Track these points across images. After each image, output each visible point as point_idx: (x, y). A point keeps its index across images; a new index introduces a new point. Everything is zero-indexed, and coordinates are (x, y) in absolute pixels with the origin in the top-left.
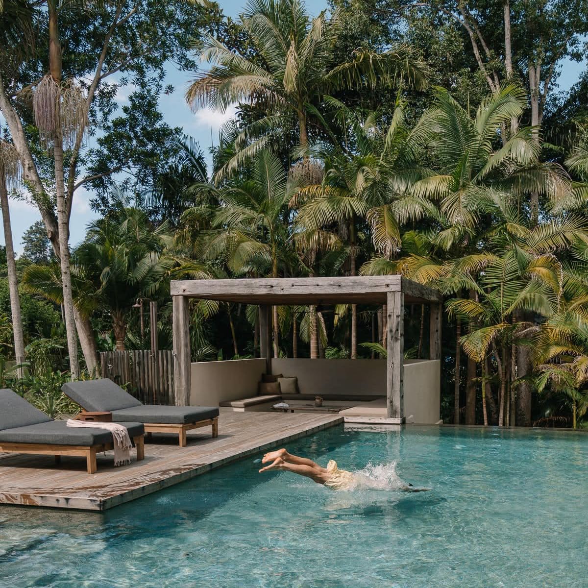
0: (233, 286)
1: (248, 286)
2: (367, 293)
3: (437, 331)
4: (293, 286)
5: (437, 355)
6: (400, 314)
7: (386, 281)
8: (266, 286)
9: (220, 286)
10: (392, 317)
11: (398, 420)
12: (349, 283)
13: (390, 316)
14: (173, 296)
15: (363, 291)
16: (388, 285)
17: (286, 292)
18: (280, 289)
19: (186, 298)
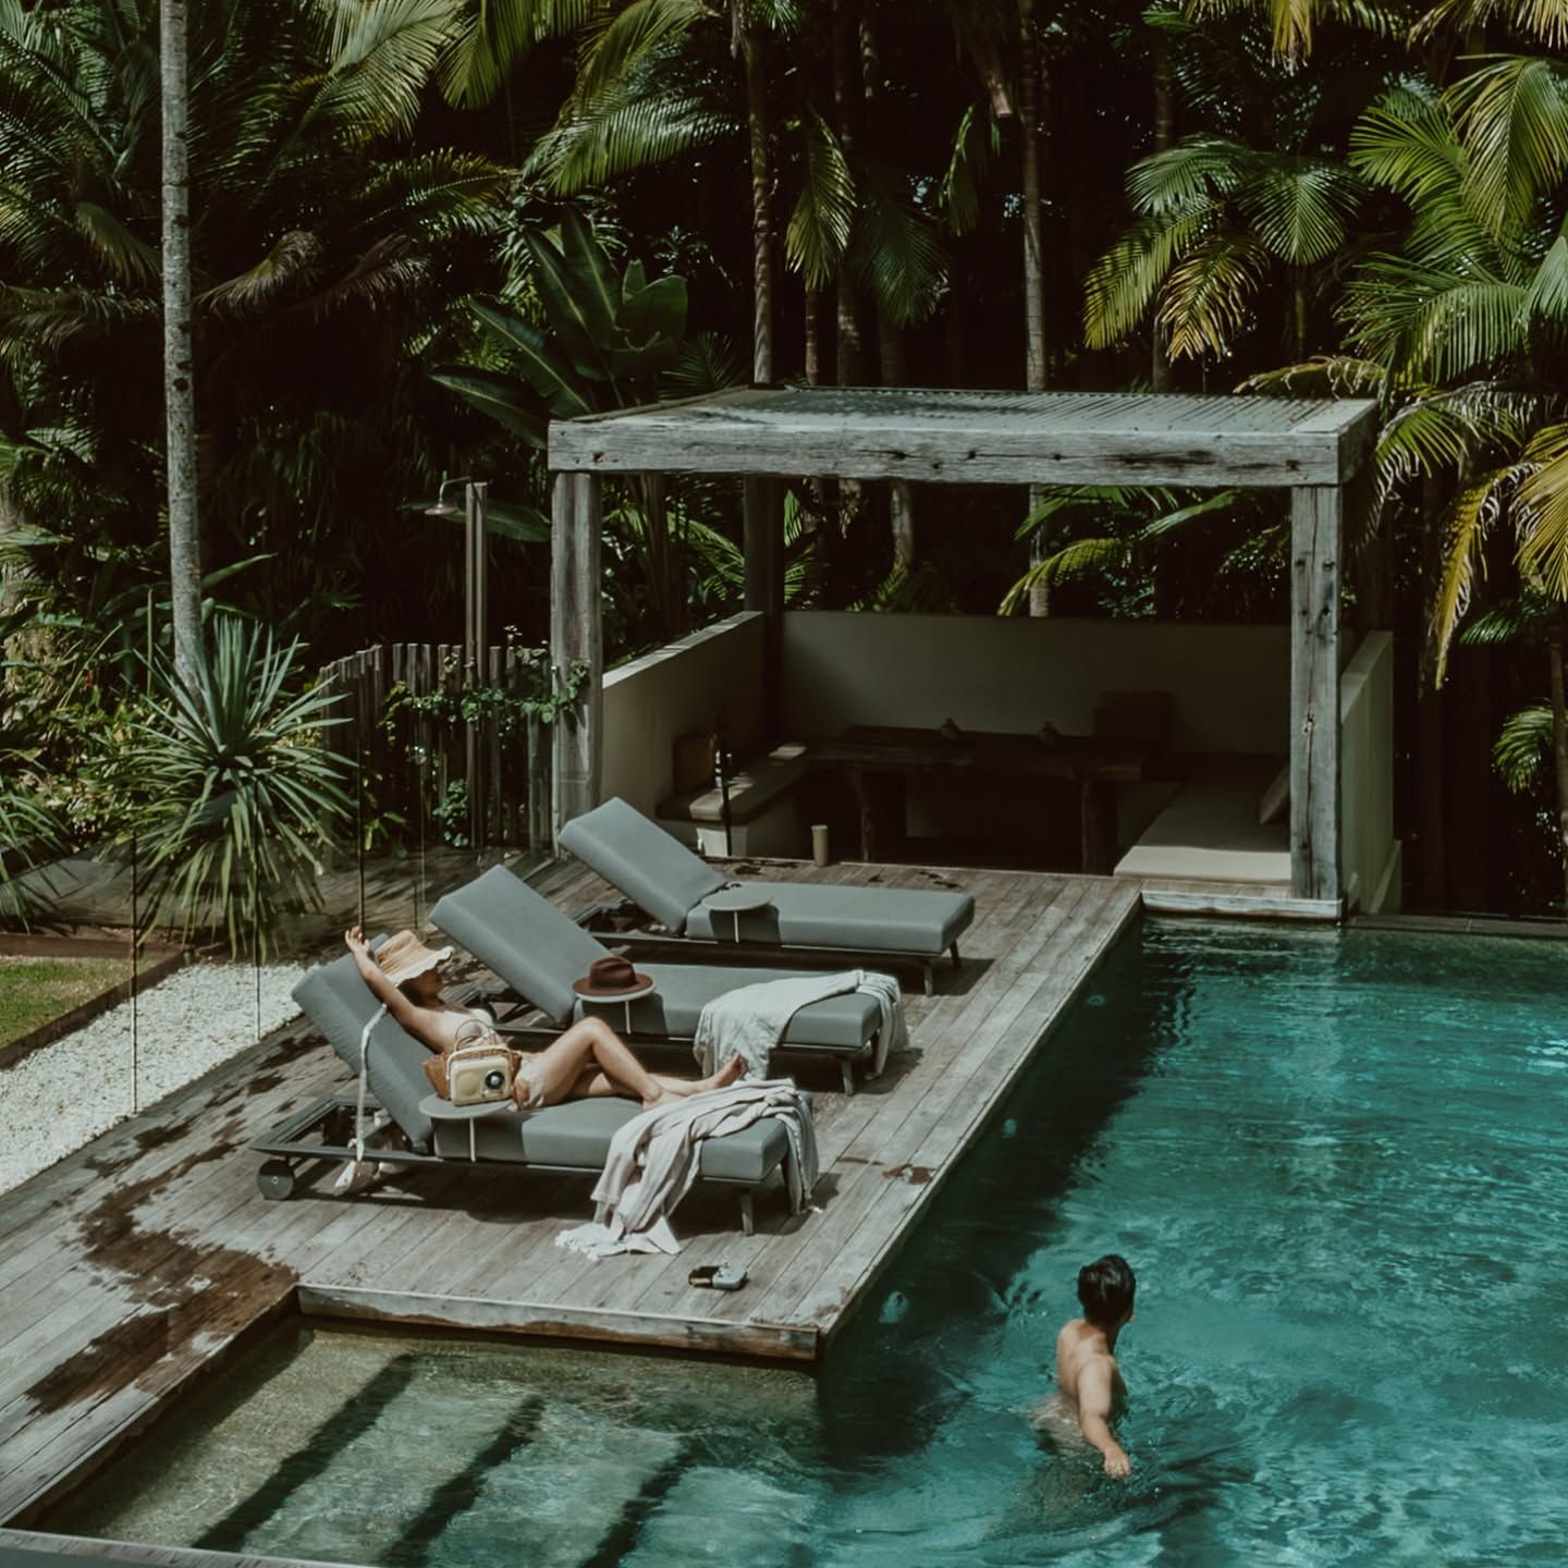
4: (973, 455)
6: (1334, 559)
7: (1290, 450)
8: (879, 454)
10: (1308, 568)
11: (1328, 907)
13: (1301, 563)
14: (556, 472)
16: (1293, 465)
17: (948, 476)
18: (928, 468)
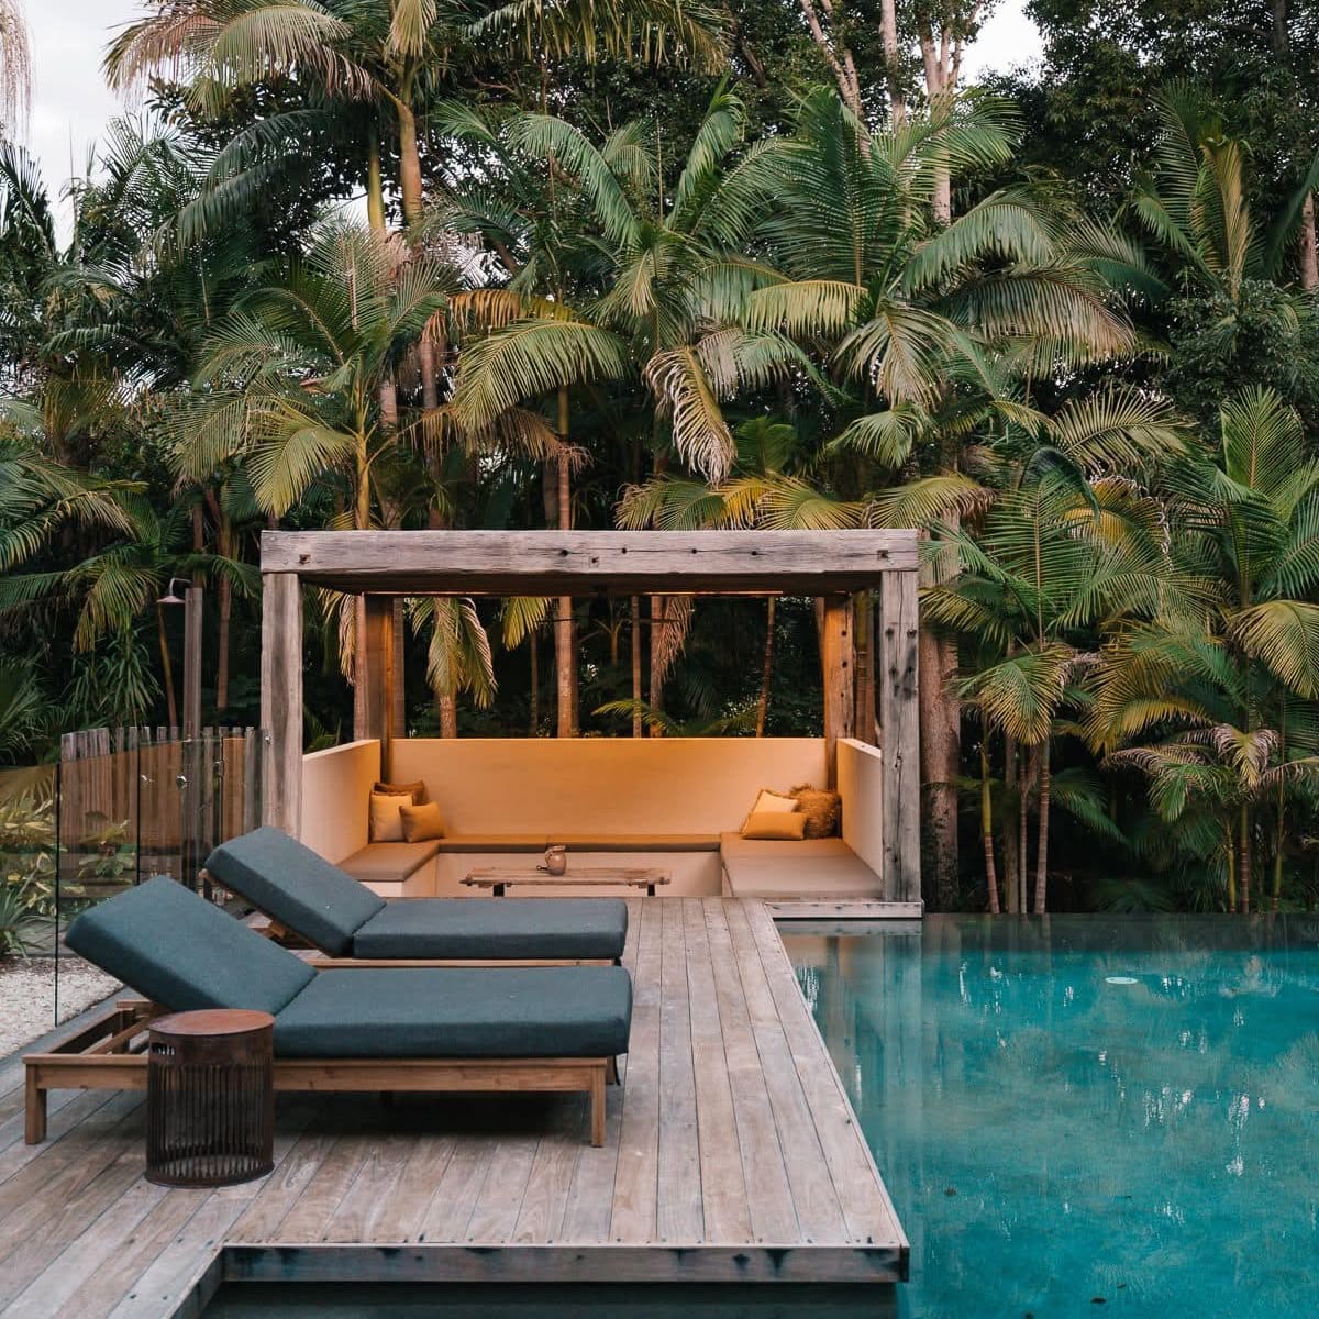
0: (452, 549)
1: (498, 549)
2: (826, 574)
3: (845, 665)
4: (624, 551)
5: (846, 727)
6: (916, 627)
7: (881, 542)
8: (546, 552)
9: (412, 548)
10: (896, 636)
11: (914, 909)
12: (781, 545)
13: (890, 633)
14: (266, 573)
15: (819, 569)
16: (884, 554)
17: (604, 568)
18: (586, 559)
19: (307, 580)
